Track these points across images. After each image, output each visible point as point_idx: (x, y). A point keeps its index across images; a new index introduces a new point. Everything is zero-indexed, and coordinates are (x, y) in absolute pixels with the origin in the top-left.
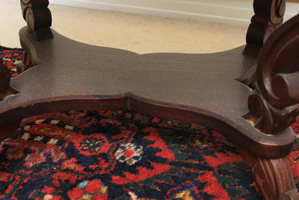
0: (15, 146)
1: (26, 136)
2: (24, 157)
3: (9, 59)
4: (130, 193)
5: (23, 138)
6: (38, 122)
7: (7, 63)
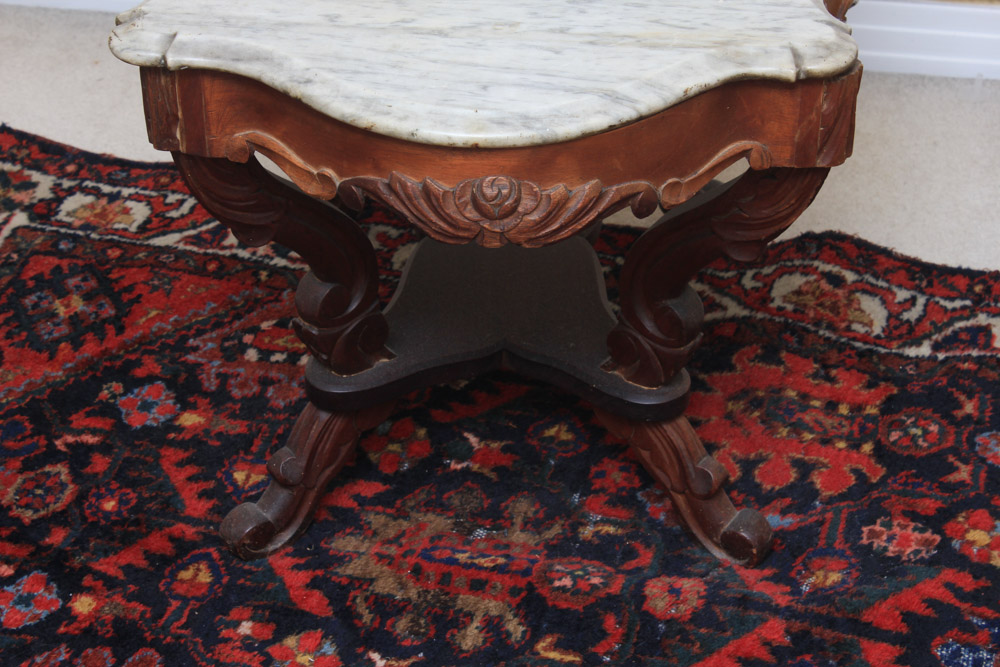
0: (238, 375)
1: (252, 355)
2: (263, 392)
3: (152, 190)
4: (466, 434)
5: (247, 357)
6: (265, 325)
7: (152, 200)
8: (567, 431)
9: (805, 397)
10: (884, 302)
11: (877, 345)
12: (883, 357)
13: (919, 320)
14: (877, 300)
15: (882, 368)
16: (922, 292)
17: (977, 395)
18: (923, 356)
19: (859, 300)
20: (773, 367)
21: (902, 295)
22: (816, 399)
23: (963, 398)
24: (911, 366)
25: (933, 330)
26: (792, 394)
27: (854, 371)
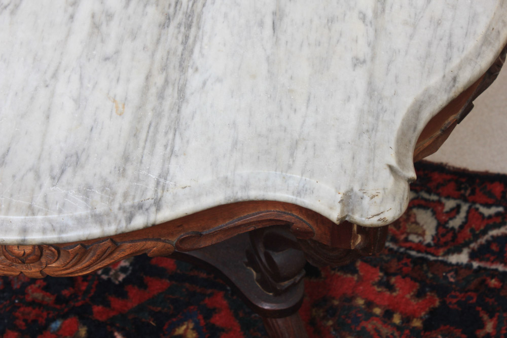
4: (116, 334)
8: (193, 329)
9: (370, 304)
10: (435, 213)
11: (428, 253)
12: (431, 264)
13: (462, 227)
14: (429, 213)
15: (430, 275)
16: (465, 200)
17: (497, 314)
18: (462, 264)
19: (415, 214)
20: (349, 276)
21: (450, 204)
22: (377, 306)
23: (486, 317)
24: (452, 273)
25: (472, 238)
26: (360, 302)
27: (408, 279)
